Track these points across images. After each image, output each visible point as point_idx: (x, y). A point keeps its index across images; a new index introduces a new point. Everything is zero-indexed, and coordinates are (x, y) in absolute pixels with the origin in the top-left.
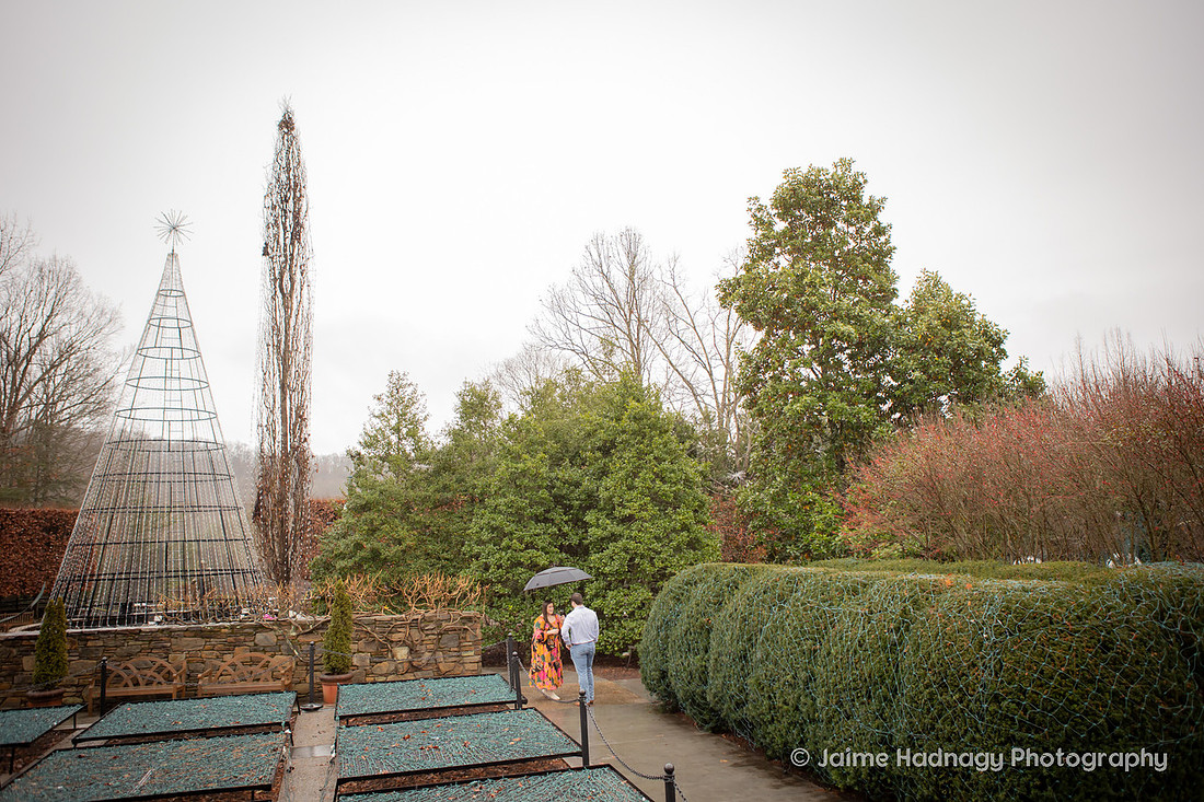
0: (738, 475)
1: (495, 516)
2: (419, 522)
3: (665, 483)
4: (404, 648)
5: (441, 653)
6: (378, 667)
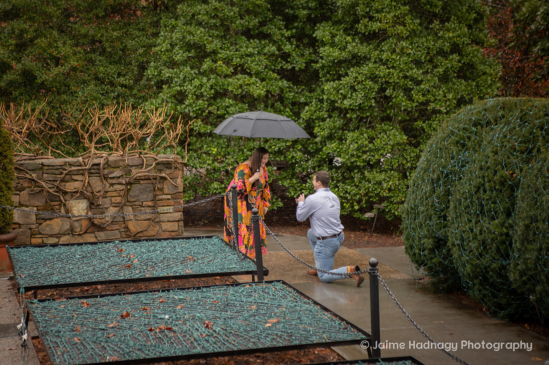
4: (81, 201)
5: (130, 208)
6: (48, 225)
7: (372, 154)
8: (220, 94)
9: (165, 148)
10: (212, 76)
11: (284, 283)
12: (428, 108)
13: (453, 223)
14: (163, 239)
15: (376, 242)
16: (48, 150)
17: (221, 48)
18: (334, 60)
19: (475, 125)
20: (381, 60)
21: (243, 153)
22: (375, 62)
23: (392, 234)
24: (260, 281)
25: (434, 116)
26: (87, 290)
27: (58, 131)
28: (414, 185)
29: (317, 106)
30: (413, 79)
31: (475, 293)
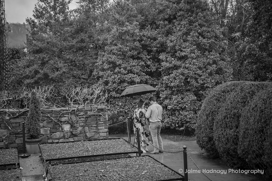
0: (238, 34)
1: (111, 56)
2: (68, 59)
3: (204, 38)
4: (68, 125)
5: (87, 127)
6: (54, 135)
7: (183, 104)
8: (122, 82)
9: (101, 103)
10: (119, 74)
11: (149, 156)
12: (205, 86)
13: (215, 131)
14: (101, 140)
15: (185, 139)
16: (54, 105)
17: (122, 63)
18: (167, 67)
19: (223, 92)
20: (186, 67)
21: (132, 105)
22: (183, 68)
23: (191, 136)
24: (140, 156)
25: (207, 89)
26: (71, 161)
27: (58, 97)
28: (200, 116)
29: (161, 86)
30: (198, 75)
31: (224, 159)
